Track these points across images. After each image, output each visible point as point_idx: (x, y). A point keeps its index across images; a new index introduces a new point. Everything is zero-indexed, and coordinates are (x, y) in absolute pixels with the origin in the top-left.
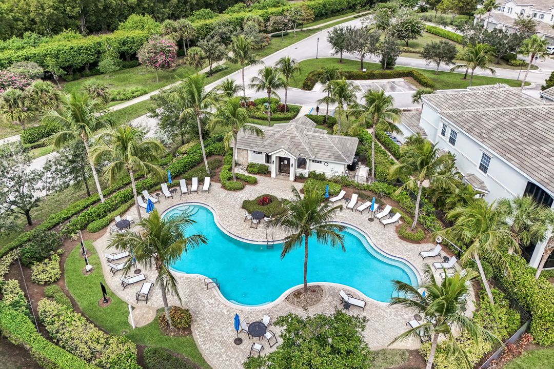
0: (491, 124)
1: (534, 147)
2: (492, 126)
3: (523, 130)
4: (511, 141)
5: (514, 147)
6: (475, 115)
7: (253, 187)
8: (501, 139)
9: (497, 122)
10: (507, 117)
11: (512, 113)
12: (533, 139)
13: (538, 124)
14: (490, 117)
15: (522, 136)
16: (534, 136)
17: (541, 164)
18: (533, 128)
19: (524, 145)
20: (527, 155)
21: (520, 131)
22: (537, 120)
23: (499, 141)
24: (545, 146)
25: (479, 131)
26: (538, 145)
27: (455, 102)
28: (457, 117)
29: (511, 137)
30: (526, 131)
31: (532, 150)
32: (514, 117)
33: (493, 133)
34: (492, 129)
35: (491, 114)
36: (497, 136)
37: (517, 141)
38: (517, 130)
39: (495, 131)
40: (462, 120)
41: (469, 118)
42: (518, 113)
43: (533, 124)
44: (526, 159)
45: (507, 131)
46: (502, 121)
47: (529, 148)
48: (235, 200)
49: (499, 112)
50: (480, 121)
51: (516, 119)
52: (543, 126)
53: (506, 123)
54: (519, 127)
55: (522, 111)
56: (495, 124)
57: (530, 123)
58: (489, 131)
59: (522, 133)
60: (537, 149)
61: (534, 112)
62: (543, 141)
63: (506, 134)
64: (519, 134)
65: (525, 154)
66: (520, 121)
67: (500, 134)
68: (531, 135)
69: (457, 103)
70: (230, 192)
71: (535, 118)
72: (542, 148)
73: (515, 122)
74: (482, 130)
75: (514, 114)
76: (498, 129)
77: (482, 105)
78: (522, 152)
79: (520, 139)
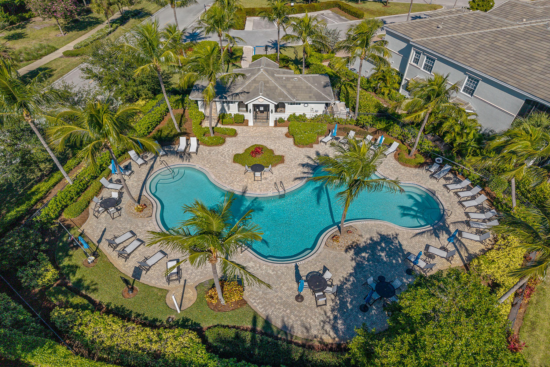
0: (472, 48)
1: (526, 67)
2: (474, 49)
3: (508, 51)
4: (500, 63)
5: (506, 68)
6: (452, 40)
7: (234, 139)
8: (489, 61)
9: (478, 45)
10: (486, 39)
11: (489, 35)
12: (521, 59)
13: (520, 44)
14: (468, 41)
15: (508, 56)
16: (521, 56)
17: (539, 82)
18: (518, 48)
19: (514, 65)
20: (521, 75)
21: (505, 53)
22: (518, 40)
23: (487, 64)
24: (536, 64)
25: (462, 56)
26: (528, 64)
27: (424, 29)
28: (434, 44)
29: (498, 59)
30: (511, 52)
31: (524, 69)
32: (493, 39)
33: (477, 57)
34: (476, 53)
35: (468, 38)
36: (484, 59)
37: (505, 62)
38: (501, 51)
39: (479, 54)
40: (440, 46)
41: (447, 44)
42: (496, 35)
43: (515, 44)
44: (522, 78)
45: (492, 53)
46: (483, 44)
47: (521, 68)
48: (222, 156)
49: (476, 36)
50: (459, 46)
51: (496, 40)
52: (526, 45)
53: (487, 46)
54: (502, 49)
55: (499, 33)
56: (477, 47)
57: (512, 43)
58: (474, 55)
59: (507, 54)
60: (529, 68)
61: (512, 32)
62: (532, 60)
63: (492, 56)
64: (505, 55)
65: (518, 74)
66: (501, 42)
67: (485, 57)
68: (518, 54)
69: (426, 30)
70: (212, 148)
71: (515, 39)
72: (533, 66)
73: (496, 43)
74: (466, 55)
75: (492, 36)
76: (481, 52)
77: (453, 30)
78: (515, 72)
79: (508, 60)
